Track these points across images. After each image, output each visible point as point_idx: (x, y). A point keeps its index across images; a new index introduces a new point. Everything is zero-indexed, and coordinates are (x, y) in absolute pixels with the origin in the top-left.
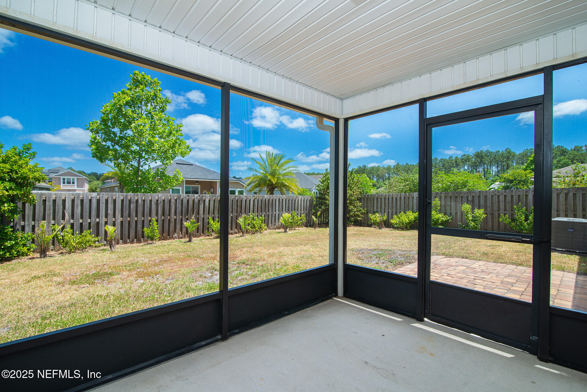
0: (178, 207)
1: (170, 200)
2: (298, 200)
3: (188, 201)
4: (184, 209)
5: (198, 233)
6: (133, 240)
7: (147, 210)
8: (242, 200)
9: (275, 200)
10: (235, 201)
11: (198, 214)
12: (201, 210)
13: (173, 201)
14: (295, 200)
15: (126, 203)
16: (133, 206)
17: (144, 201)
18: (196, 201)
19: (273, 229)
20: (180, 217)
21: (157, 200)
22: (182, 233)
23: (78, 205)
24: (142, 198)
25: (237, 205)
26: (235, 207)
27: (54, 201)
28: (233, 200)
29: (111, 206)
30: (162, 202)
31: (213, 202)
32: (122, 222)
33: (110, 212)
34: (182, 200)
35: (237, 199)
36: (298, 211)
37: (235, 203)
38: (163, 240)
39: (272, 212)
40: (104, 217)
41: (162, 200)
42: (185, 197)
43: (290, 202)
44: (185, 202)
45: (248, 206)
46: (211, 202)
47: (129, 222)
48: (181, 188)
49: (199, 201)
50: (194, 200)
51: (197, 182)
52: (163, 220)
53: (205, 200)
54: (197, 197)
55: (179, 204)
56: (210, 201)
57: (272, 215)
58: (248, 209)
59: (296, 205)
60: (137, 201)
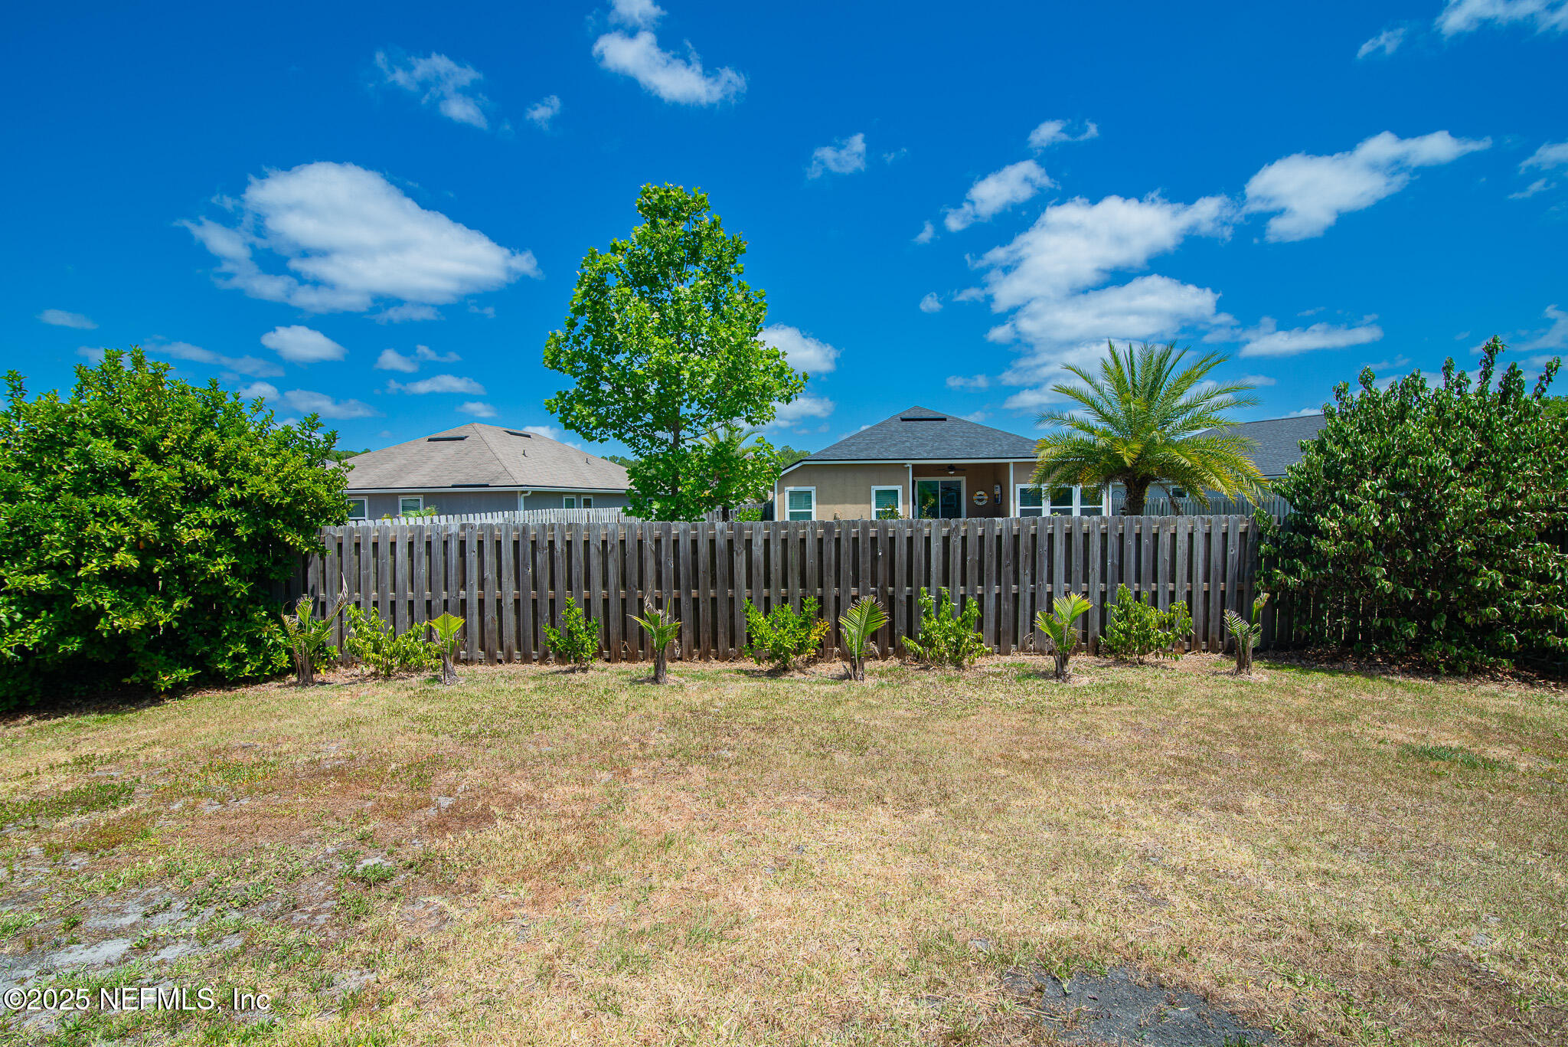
0: (666, 563)
1: (640, 542)
2: (1174, 536)
3: (694, 542)
4: (682, 569)
5: (732, 645)
6: (546, 655)
7: (578, 571)
8: (892, 539)
9: (1046, 538)
10: (864, 543)
11: (732, 586)
12: (739, 574)
13: (649, 544)
14: (1156, 536)
15: (526, 549)
16: (542, 558)
17: (569, 543)
18: (721, 542)
19: (1042, 653)
20: (671, 593)
21: (605, 543)
22: (681, 642)
23: (420, 554)
24: (563, 537)
25: (875, 558)
26: (864, 563)
27: (375, 545)
28: (856, 540)
29: (489, 558)
30: (618, 549)
31: (779, 547)
32: (517, 602)
33: (490, 574)
34: (676, 542)
35: (872, 534)
36: (1173, 580)
37: (864, 549)
38: (625, 660)
39: (1033, 581)
40: (476, 586)
41: (616, 542)
42: (685, 531)
43: (1130, 542)
44: (685, 546)
45: (919, 561)
46: (772, 547)
47: (535, 601)
48: (899, 488)
49: (730, 542)
50: (712, 542)
51: (951, 467)
52: (624, 601)
53: (749, 542)
54: (722, 532)
55: (666, 555)
56: (767, 542)
57: (1033, 595)
58: (919, 571)
59: (1164, 555)
60: (552, 543)
